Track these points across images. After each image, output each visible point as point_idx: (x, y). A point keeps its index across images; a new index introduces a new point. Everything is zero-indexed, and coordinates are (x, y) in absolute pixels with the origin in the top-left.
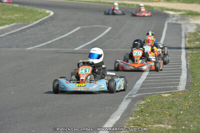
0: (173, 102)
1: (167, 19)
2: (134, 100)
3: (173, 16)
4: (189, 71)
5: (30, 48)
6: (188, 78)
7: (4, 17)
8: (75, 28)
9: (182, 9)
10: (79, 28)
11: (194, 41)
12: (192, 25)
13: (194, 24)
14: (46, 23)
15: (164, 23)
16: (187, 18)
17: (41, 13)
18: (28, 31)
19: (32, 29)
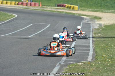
0: (84, 67)
1: (82, 20)
2: (62, 66)
3: (86, 19)
4: (94, 51)
5: (3, 35)
6: (93, 54)
8: (29, 25)
9: (91, 15)
10: (32, 24)
11: (98, 33)
12: (96, 24)
13: (97, 23)
14: (13, 21)
15: (81, 23)
16: (94, 20)
17: (10, 15)
18: (2, 26)
19: (5, 25)
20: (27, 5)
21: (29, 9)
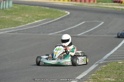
5: (51, 34)
7: (39, 15)
8: (81, 22)
10: (84, 22)
14: (64, 19)
17: (62, 13)
18: (52, 24)
20: (81, 1)
21: (82, 5)
